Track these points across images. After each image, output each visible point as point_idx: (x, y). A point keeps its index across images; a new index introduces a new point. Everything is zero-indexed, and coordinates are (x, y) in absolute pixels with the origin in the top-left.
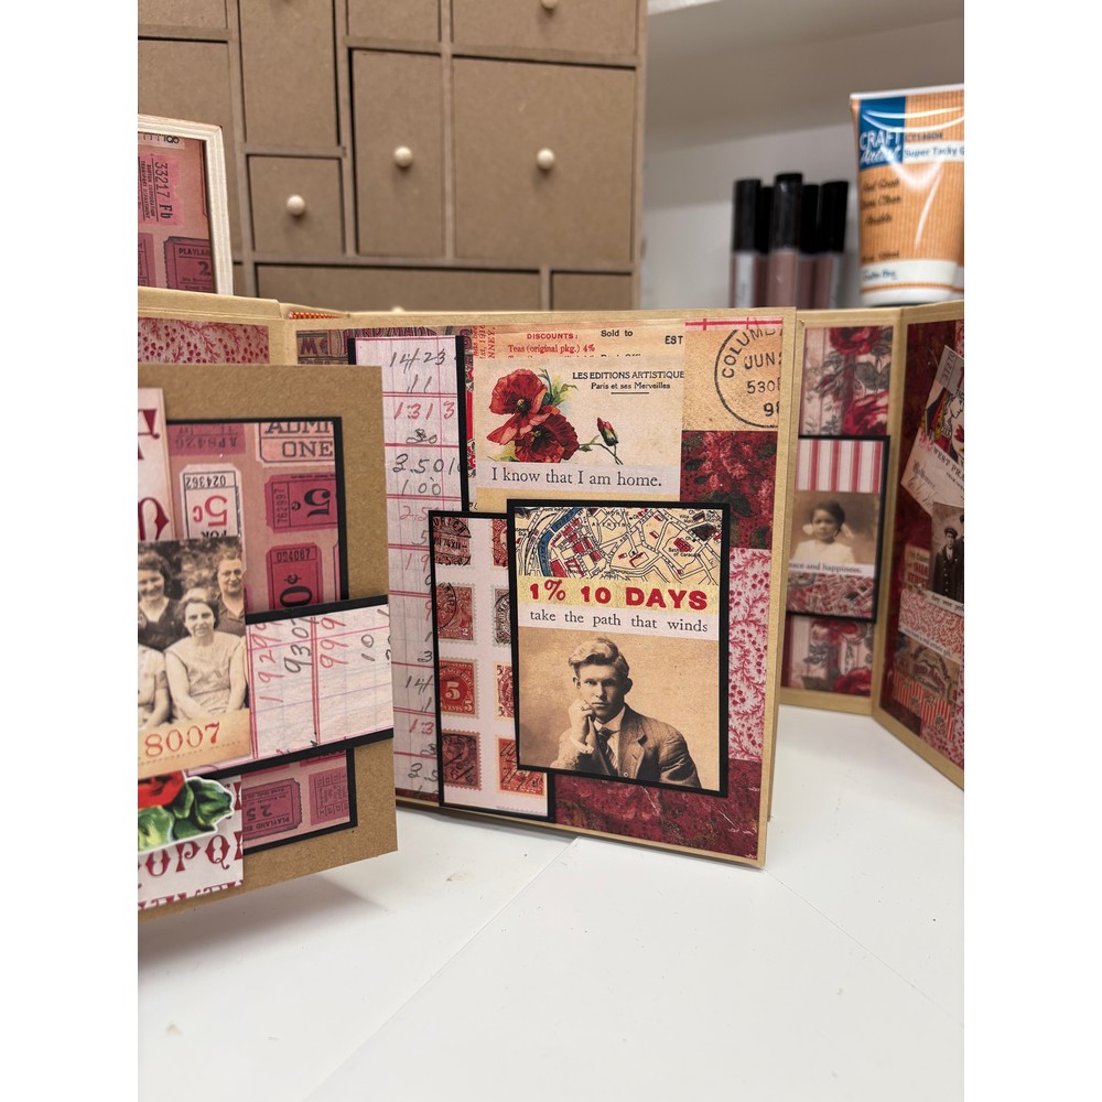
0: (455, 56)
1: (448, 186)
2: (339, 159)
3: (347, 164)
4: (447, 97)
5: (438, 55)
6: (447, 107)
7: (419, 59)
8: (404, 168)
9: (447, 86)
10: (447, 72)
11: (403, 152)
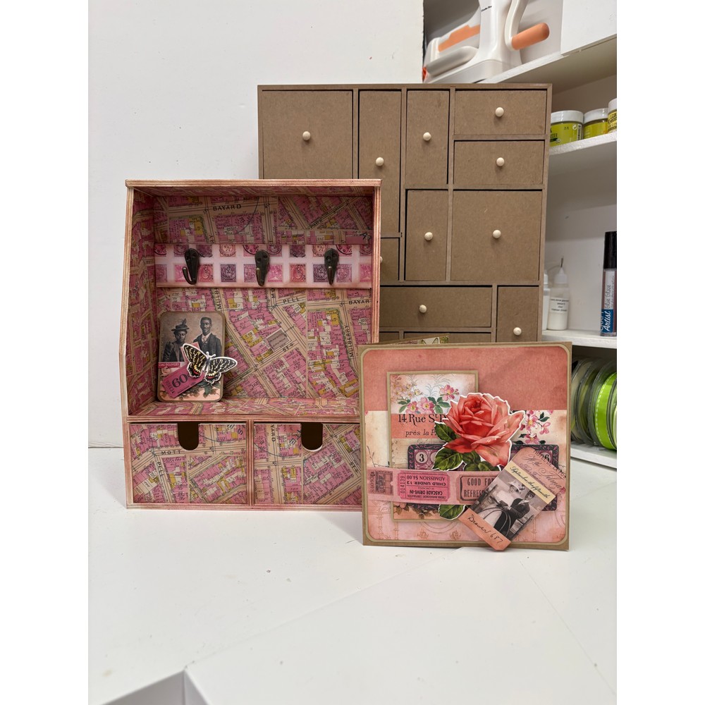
0: (454, 190)
1: (449, 248)
2: (399, 238)
3: (402, 240)
4: (450, 208)
5: (447, 190)
6: (450, 213)
7: (438, 192)
8: (429, 241)
9: (450, 203)
10: (451, 198)
11: (429, 235)
